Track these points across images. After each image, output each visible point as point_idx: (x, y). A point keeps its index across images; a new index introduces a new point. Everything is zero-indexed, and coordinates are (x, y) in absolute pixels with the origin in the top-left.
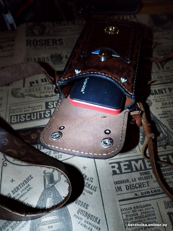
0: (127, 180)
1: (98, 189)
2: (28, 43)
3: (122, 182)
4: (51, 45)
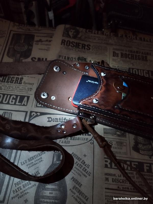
0: (114, 174)
2: (63, 42)
3: (110, 175)
4: (80, 48)
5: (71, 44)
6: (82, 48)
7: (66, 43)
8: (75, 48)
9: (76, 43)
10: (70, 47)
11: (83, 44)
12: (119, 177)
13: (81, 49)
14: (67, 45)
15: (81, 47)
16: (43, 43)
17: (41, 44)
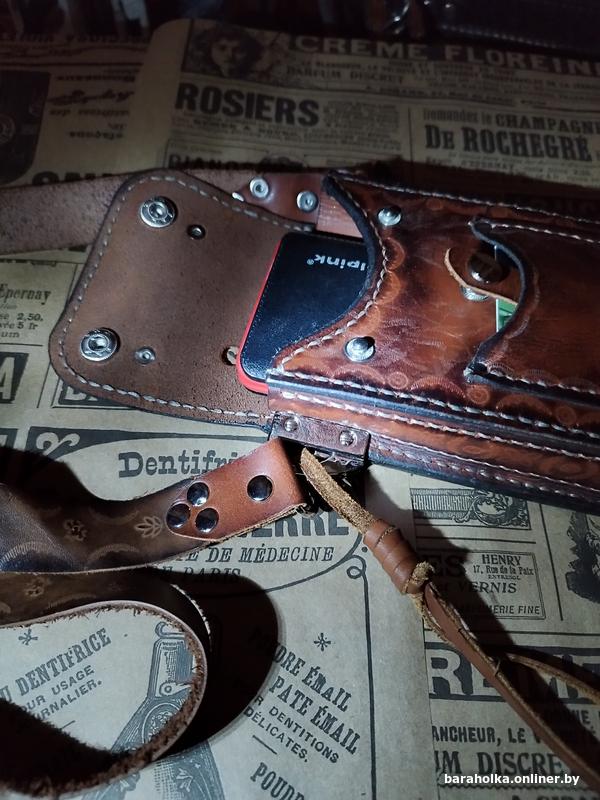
0: (488, 729)
1: (363, 745)
2: (186, 96)
3: (465, 733)
4: (268, 119)
5: (224, 104)
6: (278, 119)
7: (198, 100)
8: (242, 117)
9: (250, 97)
10: (220, 115)
11: (280, 102)
12: (514, 741)
13: (274, 123)
14: (204, 107)
15: (272, 114)
16: (90, 105)
17: (80, 112)
